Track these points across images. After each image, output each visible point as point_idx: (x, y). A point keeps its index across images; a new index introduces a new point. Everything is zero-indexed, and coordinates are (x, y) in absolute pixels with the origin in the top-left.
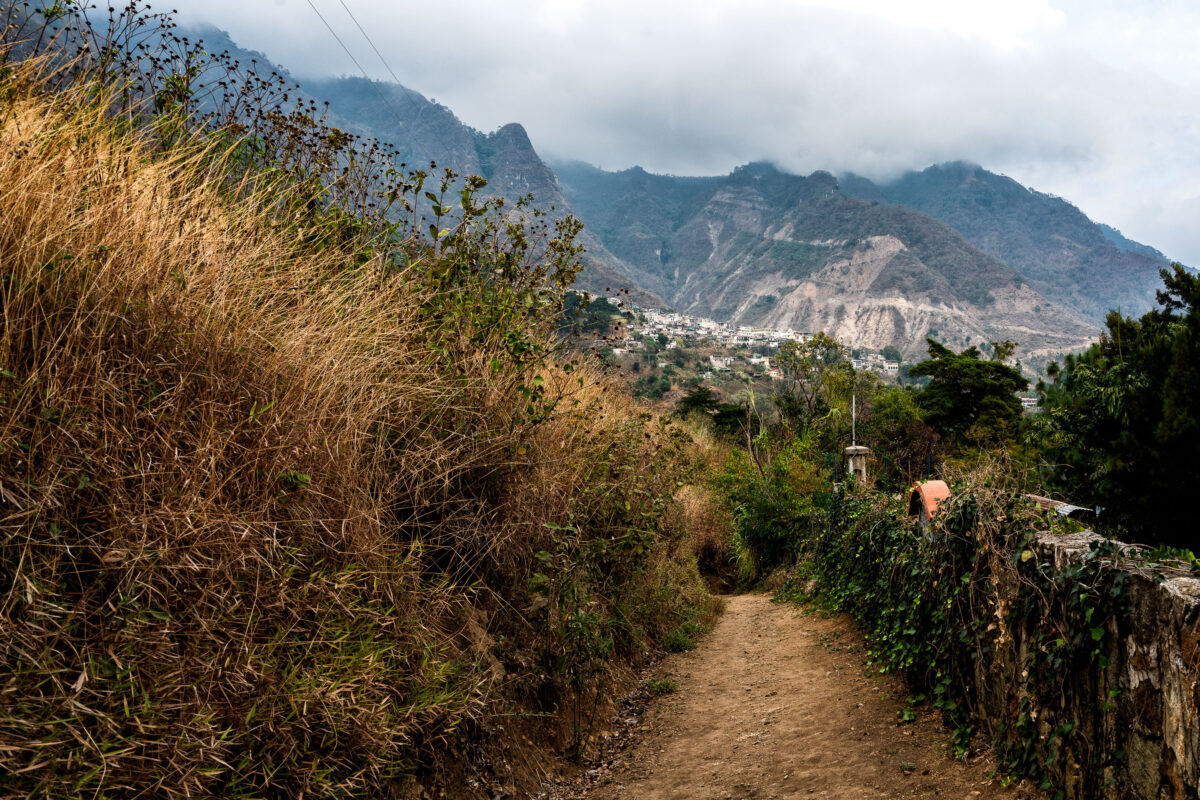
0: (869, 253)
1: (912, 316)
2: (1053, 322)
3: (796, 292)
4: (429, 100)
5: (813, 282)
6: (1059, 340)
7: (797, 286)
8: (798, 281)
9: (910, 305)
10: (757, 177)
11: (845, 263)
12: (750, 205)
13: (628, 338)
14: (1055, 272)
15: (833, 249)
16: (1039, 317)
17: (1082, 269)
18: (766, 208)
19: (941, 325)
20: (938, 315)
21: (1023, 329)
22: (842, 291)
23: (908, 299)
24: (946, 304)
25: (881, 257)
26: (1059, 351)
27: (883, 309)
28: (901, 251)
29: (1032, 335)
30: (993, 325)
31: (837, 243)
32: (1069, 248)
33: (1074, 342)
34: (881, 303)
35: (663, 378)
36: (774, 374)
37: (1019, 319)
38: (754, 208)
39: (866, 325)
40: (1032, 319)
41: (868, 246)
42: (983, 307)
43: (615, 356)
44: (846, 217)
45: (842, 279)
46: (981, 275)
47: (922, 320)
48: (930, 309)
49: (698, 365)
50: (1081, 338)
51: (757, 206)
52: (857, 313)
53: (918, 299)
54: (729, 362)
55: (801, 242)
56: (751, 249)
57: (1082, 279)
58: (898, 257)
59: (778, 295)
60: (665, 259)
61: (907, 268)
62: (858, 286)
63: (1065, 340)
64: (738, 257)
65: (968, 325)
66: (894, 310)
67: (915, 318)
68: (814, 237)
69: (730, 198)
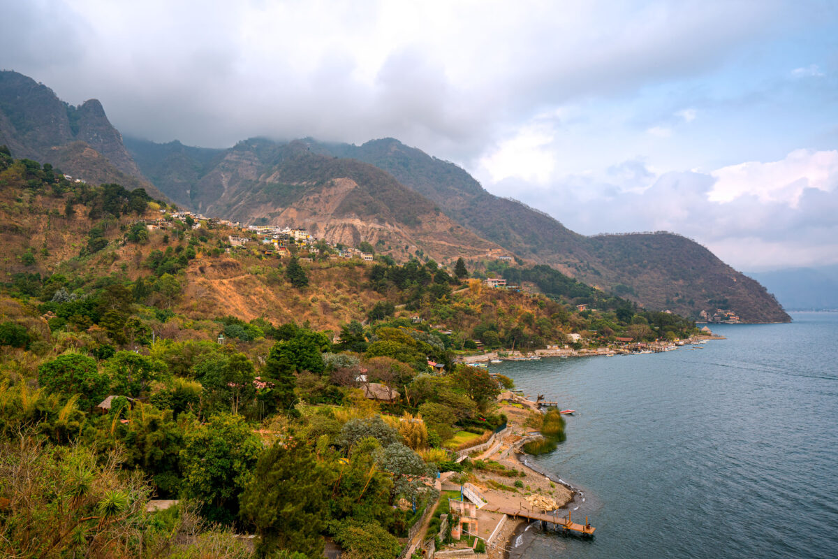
0: (333, 189)
1: (365, 231)
2: (463, 239)
3: (282, 215)
4: (38, 83)
5: (294, 208)
6: (469, 251)
7: (282, 212)
8: (283, 209)
9: (364, 224)
10: (254, 146)
11: (317, 195)
12: (250, 162)
13: (160, 219)
14: (453, 210)
15: (307, 188)
16: (452, 235)
17: (470, 209)
18: (260, 165)
19: (387, 237)
20: (384, 230)
21: (443, 243)
22: (315, 214)
23: (361, 220)
24: (389, 223)
25: (341, 192)
26: (470, 258)
27: (345, 226)
28: (356, 187)
29: (449, 246)
30: (421, 239)
31: (310, 183)
32: (461, 195)
33: (479, 253)
34: (343, 222)
35: (189, 247)
36: (282, 253)
37: (440, 236)
38: (252, 165)
39: (332, 236)
40: (449, 236)
41: (332, 185)
42: (412, 227)
43: (148, 231)
44: (316, 167)
45: (315, 206)
46: (412, 205)
47: (373, 234)
48: (378, 226)
49: (219, 242)
50: (483, 250)
51: (254, 163)
52: (325, 229)
53: (369, 220)
54: (244, 242)
55: (285, 184)
56: (251, 188)
57: (470, 216)
58: (354, 191)
59: (269, 218)
60: (193, 196)
61: (360, 199)
62: (326, 211)
63: (473, 251)
64: (241, 194)
65: (405, 238)
66: (353, 227)
67: (368, 232)
68: (293, 180)
69: (236, 158)
